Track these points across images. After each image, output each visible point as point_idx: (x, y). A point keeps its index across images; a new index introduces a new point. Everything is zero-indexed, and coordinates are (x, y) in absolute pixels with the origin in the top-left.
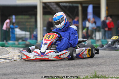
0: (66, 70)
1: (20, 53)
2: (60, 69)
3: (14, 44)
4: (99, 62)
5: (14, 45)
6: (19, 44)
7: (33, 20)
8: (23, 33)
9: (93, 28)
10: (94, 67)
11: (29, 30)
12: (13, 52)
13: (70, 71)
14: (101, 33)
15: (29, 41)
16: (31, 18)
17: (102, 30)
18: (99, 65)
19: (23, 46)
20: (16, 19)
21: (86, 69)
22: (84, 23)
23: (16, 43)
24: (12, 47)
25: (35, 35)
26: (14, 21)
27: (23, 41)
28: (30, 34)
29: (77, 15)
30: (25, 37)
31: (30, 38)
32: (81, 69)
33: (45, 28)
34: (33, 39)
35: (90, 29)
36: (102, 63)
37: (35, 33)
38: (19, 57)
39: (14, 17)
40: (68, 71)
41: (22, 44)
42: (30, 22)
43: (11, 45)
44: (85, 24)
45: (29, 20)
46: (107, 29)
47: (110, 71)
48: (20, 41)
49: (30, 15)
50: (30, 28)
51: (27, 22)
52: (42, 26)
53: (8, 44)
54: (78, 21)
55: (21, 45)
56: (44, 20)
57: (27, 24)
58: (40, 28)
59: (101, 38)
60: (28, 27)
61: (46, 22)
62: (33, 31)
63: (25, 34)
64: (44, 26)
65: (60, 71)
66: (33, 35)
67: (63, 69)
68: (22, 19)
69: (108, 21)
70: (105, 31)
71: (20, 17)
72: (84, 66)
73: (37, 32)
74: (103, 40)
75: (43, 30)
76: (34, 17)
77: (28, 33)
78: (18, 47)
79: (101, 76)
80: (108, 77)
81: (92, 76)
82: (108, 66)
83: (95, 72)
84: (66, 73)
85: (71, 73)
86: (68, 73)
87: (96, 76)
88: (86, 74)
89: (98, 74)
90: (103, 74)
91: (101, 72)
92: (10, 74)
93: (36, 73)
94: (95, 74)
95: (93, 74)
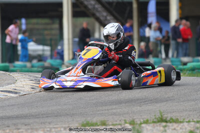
0: (112, 109)
1: (34, 82)
2: (101, 108)
3: (25, 66)
4: (166, 96)
5: (24, 69)
6: (32, 67)
7: (57, 26)
8: (40, 47)
9: (156, 39)
10: (158, 105)
11: (49, 42)
12: (22, 80)
13: (119, 110)
15: (49, 62)
16: (53, 23)
17: (173, 42)
18: (167, 101)
19: (40, 69)
20: (27, 24)
21: (145, 107)
22: (141, 30)
23: (28, 64)
24: (21, 71)
25: (60, 51)
26: (24, 27)
27: (40, 60)
28: (52, 50)
29: (131, 17)
30: (43, 55)
31: (52, 57)
32: (137, 108)
33: (77, 40)
34: (56, 59)
35: (152, 40)
36: (172, 97)
37: (59, 48)
38: (32, 88)
39: (23, 21)
40: (114, 111)
41: (38, 67)
42: (51, 29)
43: (20, 69)
44: (144, 32)
45: (49, 27)
46: (180, 40)
47: (186, 110)
48: (35, 62)
49: (51, 17)
50: (51, 40)
51: (46, 29)
52: (71, 36)
53: (14, 67)
54: (132, 26)
55: (35, 69)
56: (74, 26)
57: (46, 32)
58: (69, 39)
60: (48, 37)
61: (78, 30)
62: (57, 45)
63: (43, 50)
64: (74, 37)
65: (102, 112)
66: (56, 51)
67: (106, 108)
68: (37, 24)
69: (181, 27)
70: (178, 44)
71: (34, 21)
72: (141, 103)
73: (62, 46)
74: (174, 59)
75: (74, 42)
76: (57, 21)
77: (47, 48)
78: (31, 72)
79: (171, 119)
80: (182, 120)
81: (155, 120)
82: (182, 103)
83: (161, 113)
84: (111, 115)
85: (120, 114)
86: (115, 114)
87: (162, 120)
88: (145, 117)
89: (165, 116)
90: (174, 116)
91: (171, 112)
92: (17, 117)
93: (61, 116)
94: (160, 116)
95: (157, 117)
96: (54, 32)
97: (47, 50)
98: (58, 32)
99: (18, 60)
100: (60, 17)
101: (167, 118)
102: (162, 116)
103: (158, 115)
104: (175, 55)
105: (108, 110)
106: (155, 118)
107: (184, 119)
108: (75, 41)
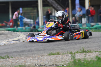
0: (61, 47)
3: (23, 29)
5: (22, 30)
6: (26, 29)
7: (36, 11)
8: (29, 20)
10: (82, 45)
11: (32, 18)
12: (22, 35)
14: (86, 19)
16: (34, 10)
17: (87, 17)
18: (85, 43)
19: (29, 30)
20: (23, 10)
21: (76, 46)
22: (73, 12)
23: (24, 28)
25: (38, 22)
27: (29, 26)
28: (34, 21)
30: (30, 24)
31: (34, 24)
32: (72, 46)
33: (45, 16)
34: (36, 25)
36: (88, 41)
37: (37, 20)
38: (26, 39)
39: (21, 9)
40: (63, 48)
41: (28, 29)
42: (33, 12)
43: (20, 30)
45: (32, 11)
46: (90, 15)
47: (94, 47)
48: (27, 27)
49: (33, 7)
50: (34, 17)
51: (31, 12)
52: (42, 15)
53: (18, 29)
55: (27, 30)
56: (43, 11)
57: (31, 14)
59: (86, 22)
60: (32, 16)
61: (45, 12)
62: (36, 19)
63: (30, 22)
65: (57, 48)
66: (36, 22)
71: (26, 9)
73: (39, 19)
74: (87, 24)
76: (36, 9)
77: (32, 21)
78: (25, 31)
79: (88, 51)
80: (92, 51)
81: (81, 52)
82: (92, 44)
83: (83, 48)
84: (61, 50)
85: (65, 49)
86: (63, 49)
87: (84, 51)
88: (76, 50)
89: (85, 49)
90: (89, 49)
91: (87, 48)
92: (20, 52)
93: (39, 51)
94: (83, 50)
95: (82, 50)
96: (34, 13)
97: (32, 22)
98: (36, 13)
99: (19, 26)
100: (37, 7)
101: (86, 50)
102: (83, 49)
103: (82, 49)
104: (88, 22)
105: (60, 47)
106: (81, 51)
107: (93, 51)
108: (44, 17)
